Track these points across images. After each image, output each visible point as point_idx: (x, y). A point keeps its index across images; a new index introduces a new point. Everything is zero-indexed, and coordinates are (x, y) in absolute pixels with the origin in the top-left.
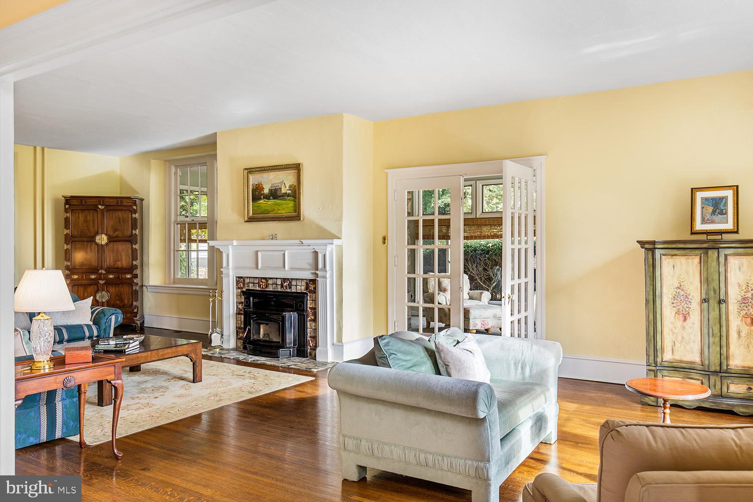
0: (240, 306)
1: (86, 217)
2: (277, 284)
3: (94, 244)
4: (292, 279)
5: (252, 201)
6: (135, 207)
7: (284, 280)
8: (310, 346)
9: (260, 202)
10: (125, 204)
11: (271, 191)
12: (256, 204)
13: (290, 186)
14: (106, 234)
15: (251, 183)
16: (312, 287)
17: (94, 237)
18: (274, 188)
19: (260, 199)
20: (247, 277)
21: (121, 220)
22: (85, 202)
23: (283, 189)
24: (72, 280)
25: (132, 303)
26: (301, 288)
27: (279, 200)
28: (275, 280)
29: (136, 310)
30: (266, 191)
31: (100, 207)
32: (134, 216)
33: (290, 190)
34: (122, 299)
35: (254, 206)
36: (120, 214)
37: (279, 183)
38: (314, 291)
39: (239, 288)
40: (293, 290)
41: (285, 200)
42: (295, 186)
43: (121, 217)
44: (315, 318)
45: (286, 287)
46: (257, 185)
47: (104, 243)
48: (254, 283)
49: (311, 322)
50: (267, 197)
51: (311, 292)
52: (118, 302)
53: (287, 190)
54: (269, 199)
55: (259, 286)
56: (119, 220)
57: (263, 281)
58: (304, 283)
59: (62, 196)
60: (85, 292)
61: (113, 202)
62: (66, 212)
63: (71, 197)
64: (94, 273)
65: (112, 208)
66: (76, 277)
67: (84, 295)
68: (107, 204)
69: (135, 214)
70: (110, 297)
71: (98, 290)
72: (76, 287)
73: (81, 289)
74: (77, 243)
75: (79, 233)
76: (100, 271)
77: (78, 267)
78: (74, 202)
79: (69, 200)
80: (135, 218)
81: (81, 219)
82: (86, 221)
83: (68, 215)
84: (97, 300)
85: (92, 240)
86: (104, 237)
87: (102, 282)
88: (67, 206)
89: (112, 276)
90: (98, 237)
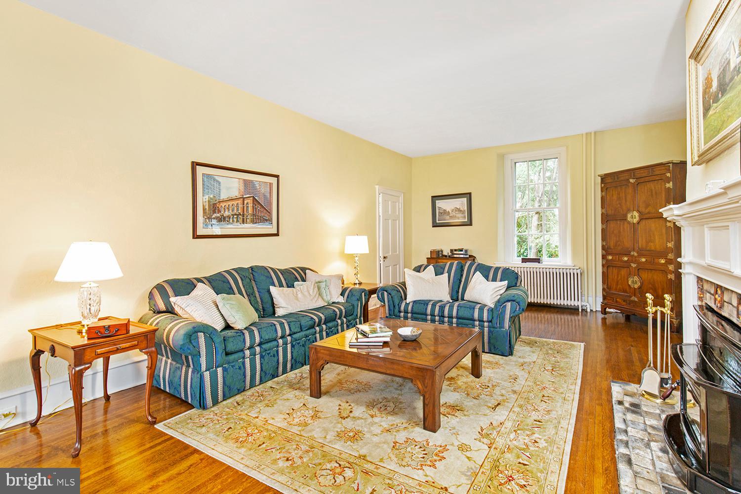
1: (619, 194)
6: (669, 175)
10: (657, 173)
14: (638, 211)
17: (626, 216)
22: (618, 178)
24: (608, 261)
31: (631, 180)
32: (668, 185)
34: (655, 289)
36: (652, 185)
39: (699, 299)
43: (653, 188)
47: (635, 221)
56: (652, 193)
59: (599, 176)
60: (618, 275)
61: (644, 173)
62: (602, 191)
63: (606, 175)
64: (626, 255)
65: (642, 180)
66: (610, 257)
67: (618, 277)
68: (638, 176)
69: (669, 183)
70: (642, 284)
71: (630, 275)
72: (611, 268)
73: (615, 271)
74: (611, 222)
75: (613, 212)
76: (632, 253)
77: (612, 247)
78: (609, 180)
79: (604, 178)
80: (669, 188)
81: (615, 197)
82: (619, 198)
83: (604, 193)
84: (629, 286)
85: (624, 219)
86: (636, 214)
87: (634, 265)
88: (603, 185)
89: (643, 260)
90: (629, 216)
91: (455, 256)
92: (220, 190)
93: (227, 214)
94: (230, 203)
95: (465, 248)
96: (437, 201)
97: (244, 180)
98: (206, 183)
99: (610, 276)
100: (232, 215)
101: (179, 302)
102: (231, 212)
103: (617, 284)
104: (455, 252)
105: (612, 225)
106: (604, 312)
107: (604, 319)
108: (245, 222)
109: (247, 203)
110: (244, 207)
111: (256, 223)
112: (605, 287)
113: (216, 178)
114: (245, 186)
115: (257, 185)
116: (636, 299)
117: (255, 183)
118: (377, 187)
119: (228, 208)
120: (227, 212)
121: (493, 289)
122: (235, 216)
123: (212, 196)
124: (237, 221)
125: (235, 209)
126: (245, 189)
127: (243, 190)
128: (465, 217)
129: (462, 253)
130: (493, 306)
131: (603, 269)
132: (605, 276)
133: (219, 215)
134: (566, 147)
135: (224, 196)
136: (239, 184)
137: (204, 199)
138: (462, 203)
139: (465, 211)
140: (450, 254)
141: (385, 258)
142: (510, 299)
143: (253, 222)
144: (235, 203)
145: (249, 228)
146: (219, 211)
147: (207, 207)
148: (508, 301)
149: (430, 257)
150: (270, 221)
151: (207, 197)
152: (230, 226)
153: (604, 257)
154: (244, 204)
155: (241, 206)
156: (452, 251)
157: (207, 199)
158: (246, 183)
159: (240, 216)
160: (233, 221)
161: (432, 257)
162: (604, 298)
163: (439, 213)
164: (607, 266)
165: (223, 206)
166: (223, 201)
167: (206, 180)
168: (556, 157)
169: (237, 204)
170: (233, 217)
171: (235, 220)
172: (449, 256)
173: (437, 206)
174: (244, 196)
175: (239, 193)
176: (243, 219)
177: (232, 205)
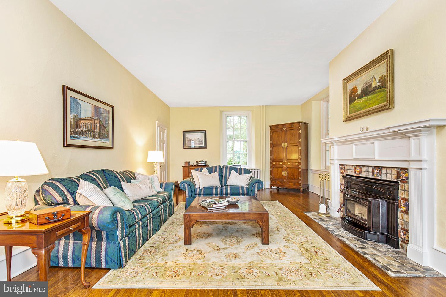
0: (343, 187)
1: (278, 135)
2: (368, 172)
3: (281, 148)
4: (382, 167)
5: (349, 104)
6: (299, 127)
7: (375, 167)
8: (402, 238)
9: (356, 102)
10: (295, 126)
11: (363, 90)
12: (352, 105)
13: (380, 78)
14: (287, 142)
15: (348, 89)
16: (403, 176)
17: (281, 144)
18: (366, 86)
19: (355, 100)
20: (347, 165)
21: (293, 135)
22: (278, 128)
23: (373, 84)
24: (273, 165)
25: (299, 178)
26: (391, 176)
27: (370, 95)
28: (367, 167)
29: (300, 182)
30: (359, 92)
31: (284, 129)
32: (299, 132)
33: (379, 82)
34: (294, 176)
35: (350, 107)
36: (292, 131)
37: (370, 80)
38: (406, 181)
39: (341, 173)
40: (383, 177)
41: (376, 93)
42: (385, 76)
43: (293, 133)
44: (408, 210)
45: (377, 174)
46: (352, 89)
47: (286, 146)
48: (351, 170)
49: (402, 213)
50: (360, 97)
51: (402, 181)
52: (292, 177)
53: (378, 83)
54: (362, 97)
55: (355, 173)
56: (292, 135)
57: (358, 168)
58: (394, 172)
59: (269, 126)
60: (278, 171)
61: (289, 126)
62: (270, 133)
63: (273, 126)
64: (281, 162)
65: (289, 129)
66: (274, 163)
67: (277, 172)
68: (287, 127)
69: (300, 131)
70: (288, 174)
71: (283, 170)
72: (275, 168)
73: (276, 169)
74: (275, 147)
75: (275, 142)
76: (284, 161)
77: (275, 159)
78: (274, 128)
79: (272, 127)
80: (300, 133)
81: (276, 136)
82: (278, 137)
83: (271, 134)
84: (283, 175)
85: (281, 146)
86: (286, 144)
87: (285, 166)
88: (271, 130)
89: (289, 164)
90: (283, 144)
91: (199, 165)
92: (81, 111)
93: (84, 130)
94: (87, 122)
95: (204, 160)
96: (186, 134)
97: (95, 106)
98: (72, 103)
99: (274, 172)
100: (88, 131)
101: (85, 193)
102: (87, 128)
103: (277, 175)
104: (199, 163)
105: (275, 148)
106: (271, 188)
107: (271, 192)
108: (95, 137)
109: (96, 123)
110: (94, 126)
111: (101, 139)
112: (272, 177)
113: (79, 101)
114: (95, 110)
115: (102, 111)
116: (286, 181)
117: (101, 109)
118: (157, 122)
119: (85, 125)
120: (84, 128)
121: (246, 178)
122: (90, 132)
123: (76, 115)
124: (91, 136)
125: (90, 127)
126: (95, 112)
127: (94, 113)
128: (202, 143)
129: (203, 163)
130: (247, 187)
131: (271, 169)
132: (272, 172)
133: (80, 130)
134: (251, 111)
135: (83, 116)
136: (92, 109)
137: (71, 116)
138: (200, 136)
139: (202, 140)
140: (195, 164)
141: (161, 166)
142: (257, 182)
143: (100, 137)
144: (90, 122)
145: (96, 142)
146: (80, 127)
147: (73, 123)
148: (256, 183)
149: (184, 166)
150: (108, 137)
151: (73, 115)
152: (86, 139)
153: (271, 163)
154: (94, 124)
155: (93, 125)
156: (197, 162)
157: (73, 117)
158: (96, 108)
159: (92, 132)
160: (88, 135)
161: (186, 166)
162: (271, 182)
163: (187, 141)
164: (273, 167)
165: (82, 123)
166: (82, 120)
167: (72, 102)
168: (246, 116)
169: (91, 123)
170: (88, 133)
171: (89, 135)
172: (195, 165)
173: (186, 136)
174: (95, 118)
175: (92, 115)
176: (94, 135)
177: (88, 124)
